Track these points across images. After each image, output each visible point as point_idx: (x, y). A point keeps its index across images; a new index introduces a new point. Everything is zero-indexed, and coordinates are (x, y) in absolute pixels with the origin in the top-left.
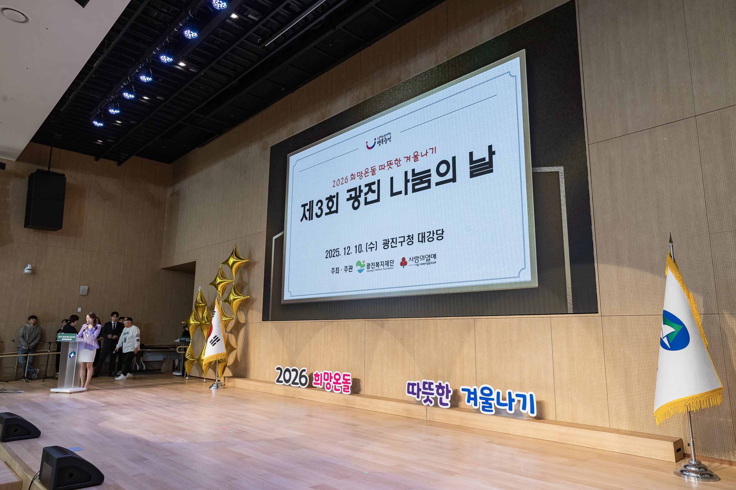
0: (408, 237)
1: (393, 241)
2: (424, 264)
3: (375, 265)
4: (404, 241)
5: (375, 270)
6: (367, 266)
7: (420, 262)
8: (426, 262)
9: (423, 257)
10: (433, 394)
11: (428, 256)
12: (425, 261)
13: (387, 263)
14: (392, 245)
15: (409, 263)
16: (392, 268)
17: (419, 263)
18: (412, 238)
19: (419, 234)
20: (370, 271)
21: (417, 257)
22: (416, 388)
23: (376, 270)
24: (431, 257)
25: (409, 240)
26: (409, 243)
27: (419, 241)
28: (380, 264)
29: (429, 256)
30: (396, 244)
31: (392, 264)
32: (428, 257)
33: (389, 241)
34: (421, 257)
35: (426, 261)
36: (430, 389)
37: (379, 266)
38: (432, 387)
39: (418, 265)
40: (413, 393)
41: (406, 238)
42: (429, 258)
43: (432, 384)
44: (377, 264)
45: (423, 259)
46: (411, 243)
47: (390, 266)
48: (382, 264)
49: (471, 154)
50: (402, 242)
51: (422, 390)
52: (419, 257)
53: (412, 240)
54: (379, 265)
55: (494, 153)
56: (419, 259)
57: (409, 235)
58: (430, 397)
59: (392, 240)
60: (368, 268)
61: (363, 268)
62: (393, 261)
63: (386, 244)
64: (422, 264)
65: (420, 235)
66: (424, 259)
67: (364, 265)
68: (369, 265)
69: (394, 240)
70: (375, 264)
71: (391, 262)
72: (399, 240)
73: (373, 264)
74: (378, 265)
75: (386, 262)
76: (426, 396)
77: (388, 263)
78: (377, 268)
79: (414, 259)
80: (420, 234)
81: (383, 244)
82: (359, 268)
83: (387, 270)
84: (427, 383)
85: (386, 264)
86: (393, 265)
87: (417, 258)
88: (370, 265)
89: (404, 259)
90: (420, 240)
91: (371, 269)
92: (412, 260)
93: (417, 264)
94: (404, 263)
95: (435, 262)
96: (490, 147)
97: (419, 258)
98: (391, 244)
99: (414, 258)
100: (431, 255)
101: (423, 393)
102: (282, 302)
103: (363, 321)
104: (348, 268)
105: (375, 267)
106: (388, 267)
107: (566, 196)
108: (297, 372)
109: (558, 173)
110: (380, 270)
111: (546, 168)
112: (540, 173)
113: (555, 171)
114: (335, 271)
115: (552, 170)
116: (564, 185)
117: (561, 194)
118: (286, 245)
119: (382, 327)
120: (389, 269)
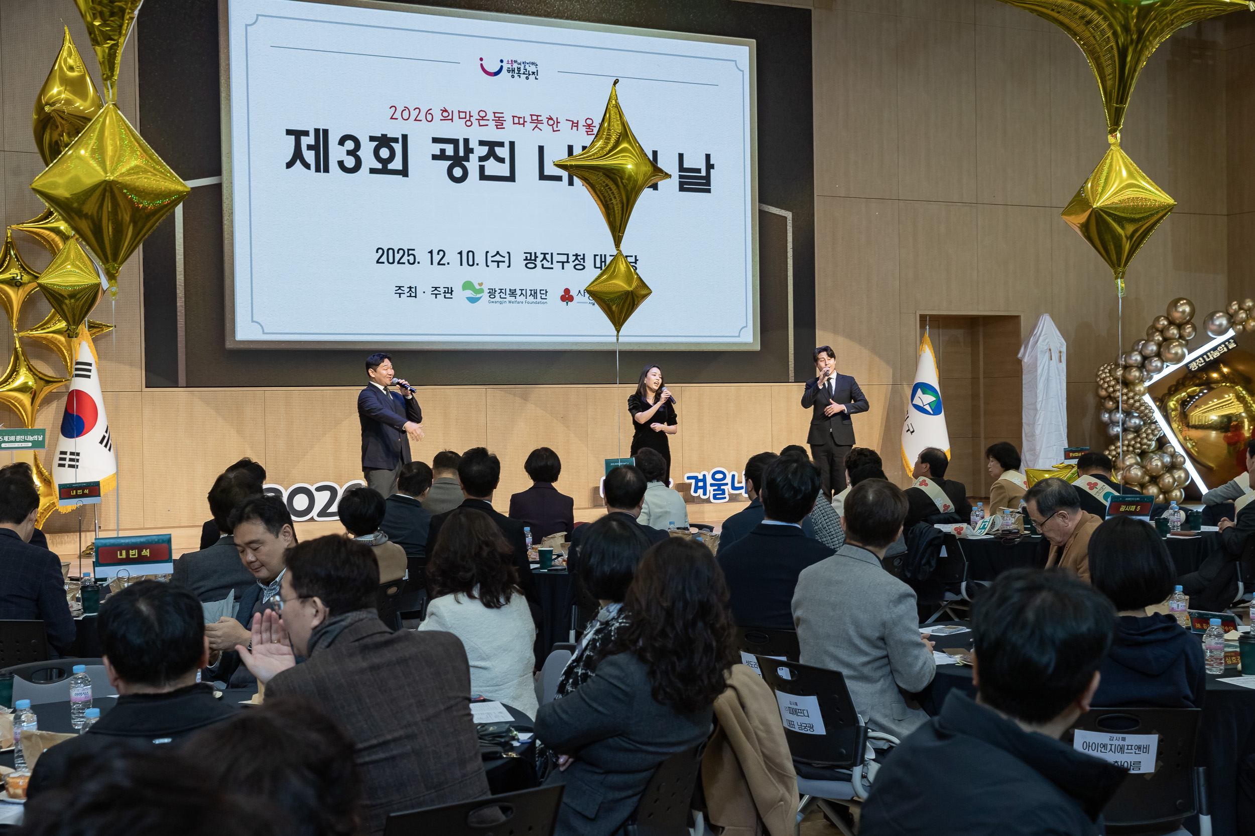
0: (575, 257)
1: (545, 258)
3: (507, 294)
4: (568, 262)
5: (508, 302)
6: (490, 293)
13: (534, 293)
14: (543, 265)
15: (576, 299)
16: (543, 303)
18: (583, 259)
19: (595, 256)
20: (496, 302)
23: (510, 302)
25: (577, 262)
26: (577, 267)
27: (595, 267)
28: (518, 292)
30: (552, 264)
31: (544, 296)
33: (536, 257)
37: (517, 296)
41: (572, 258)
46: (581, 267)
47: (539, 299)
48: (522, 294)
49: (681, 156)
50: (563, 263)
53: (582, 263)
54: (516, 294)
55: (712, 166)
57: (577, 254)
59: (543, 255)
60: (492, 296)
61: (478, 296)
62: (546, 292)
63: (530, 259)
65: (598, 258)
67: (482, 291)
68: (492, 293)
69: (548, 257)
70: (508, 292)
71: (542, 292)
72: (556, 258)
73: (503, 291)
74: (513, 294)
77: (536, 293)
78: (513, 299)
80: (598, 255)
81: (524, 260)
82: (469, 293)
83: (533, 304)
85: (531, 294)
86: (546, 297)
88: (495, 291)
89: (567, 291)
90: (598, 265)
91: (497, 298)
92: (583, 294)
94: (567, 297)
96: (708, 157)
98: (541, 261)
102: (229, 345)
103: (481, 389)
104: (442, 290)
105: (508, 296)
106: (535, 300)
107: (793, 248)
108: (333, 491)
109: (786, 218)
110: (518, 303)
111: (774, 208)
112: (767, 212)
113: (783, 215)
114: (405, 292)
115: (780, 214)
116: (791, 234)
117: (788, 245)
118: (232, 213)
119: (525, 398)
120: (536, 303)
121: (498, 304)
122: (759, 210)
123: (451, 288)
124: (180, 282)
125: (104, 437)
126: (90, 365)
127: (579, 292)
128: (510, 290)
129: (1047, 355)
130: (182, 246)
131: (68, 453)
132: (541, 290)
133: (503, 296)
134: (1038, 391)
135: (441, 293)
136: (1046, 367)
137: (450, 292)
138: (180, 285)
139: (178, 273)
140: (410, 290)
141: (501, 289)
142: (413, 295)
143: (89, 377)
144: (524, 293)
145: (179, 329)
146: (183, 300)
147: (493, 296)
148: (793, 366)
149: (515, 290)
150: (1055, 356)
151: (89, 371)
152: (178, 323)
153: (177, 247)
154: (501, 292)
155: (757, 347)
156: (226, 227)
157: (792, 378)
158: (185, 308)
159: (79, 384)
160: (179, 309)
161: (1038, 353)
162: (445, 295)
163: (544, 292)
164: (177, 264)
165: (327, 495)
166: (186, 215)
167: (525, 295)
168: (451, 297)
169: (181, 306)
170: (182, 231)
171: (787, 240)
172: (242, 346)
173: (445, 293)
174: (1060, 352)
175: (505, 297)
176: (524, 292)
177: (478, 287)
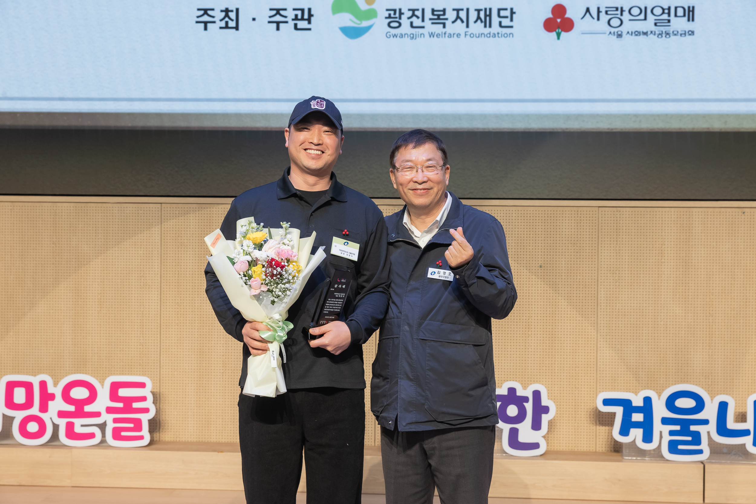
2: (645, 34)
3: (427, 19)
5: (427, 35)
6: (390, 17)
7: (628, 26)
8: (654, 28)
9: (644, 11)
11: (663, 10)
12: (649, 25)
13: (486, 15)
15: (580, 25)
16: (506, 36)
17: (624, 29)
20: (402, 36)
21: (617, 9)
23: (431, 35)
24: (676, 15)
28: (451, 15)
29: (667, 11)
31: (506, 22)
32: (663, 13)
34: (635, 11)
35: (656, 24)
37: (448, 23)
39: (620, 36)
42: (665, 16)
44: (439, 16)
45: (642, 16)
47: (495, 28)
48: (458, 17)
52: (626, 9)
54: (447, 19)
56: (626, 17)
60: (393, 25)
61: (365, 24)
62: (512, 13)
64: (638, 33)
66: (645, 19)
67: (372, 14)
70: (428, 15)
71: (503, 13)
73: (419, 13)
74: (439, 19)
75: (479, 11)
77: (490, 16)
78: (438, 28)
79: (602, 15)
82: (346, 19)
83: (483, 39)
85: (479, 18)
86: (510, 24)
87: (619, 12)
88: (401, 13)
89: (559, 9)
91: (406, 28)
92: (595, 16)
93: (616, 30)
94: (558, 22)
95: (692, 33)
97: (626, 14)
99: (603, 10)
100: (676, 8)
104: (290, 14)
105: (427, 23)
106: (487, 30)
110: (450, 36)
114: (217, 19)
120: (489, 35)
121: (406, 40)
123: (310, 10)
127: (588, 10)
128: (433, 11)
132: (499, 10)
133: (417, 22)
135: (289, 19)
137: (306, 16)
140: (227, 15)
141: (413, 11)
142: (232, 24)
144: (464, 18)
147: (396, 24)
149: (444, 11)
154: (413, 15)
162: (296, 25)
163: (507, 13)
167: (465, 19)
168: (308, 26)
173: (296, 18)
175: (422, 24)
176: (463, 15)
177: (363, 6)
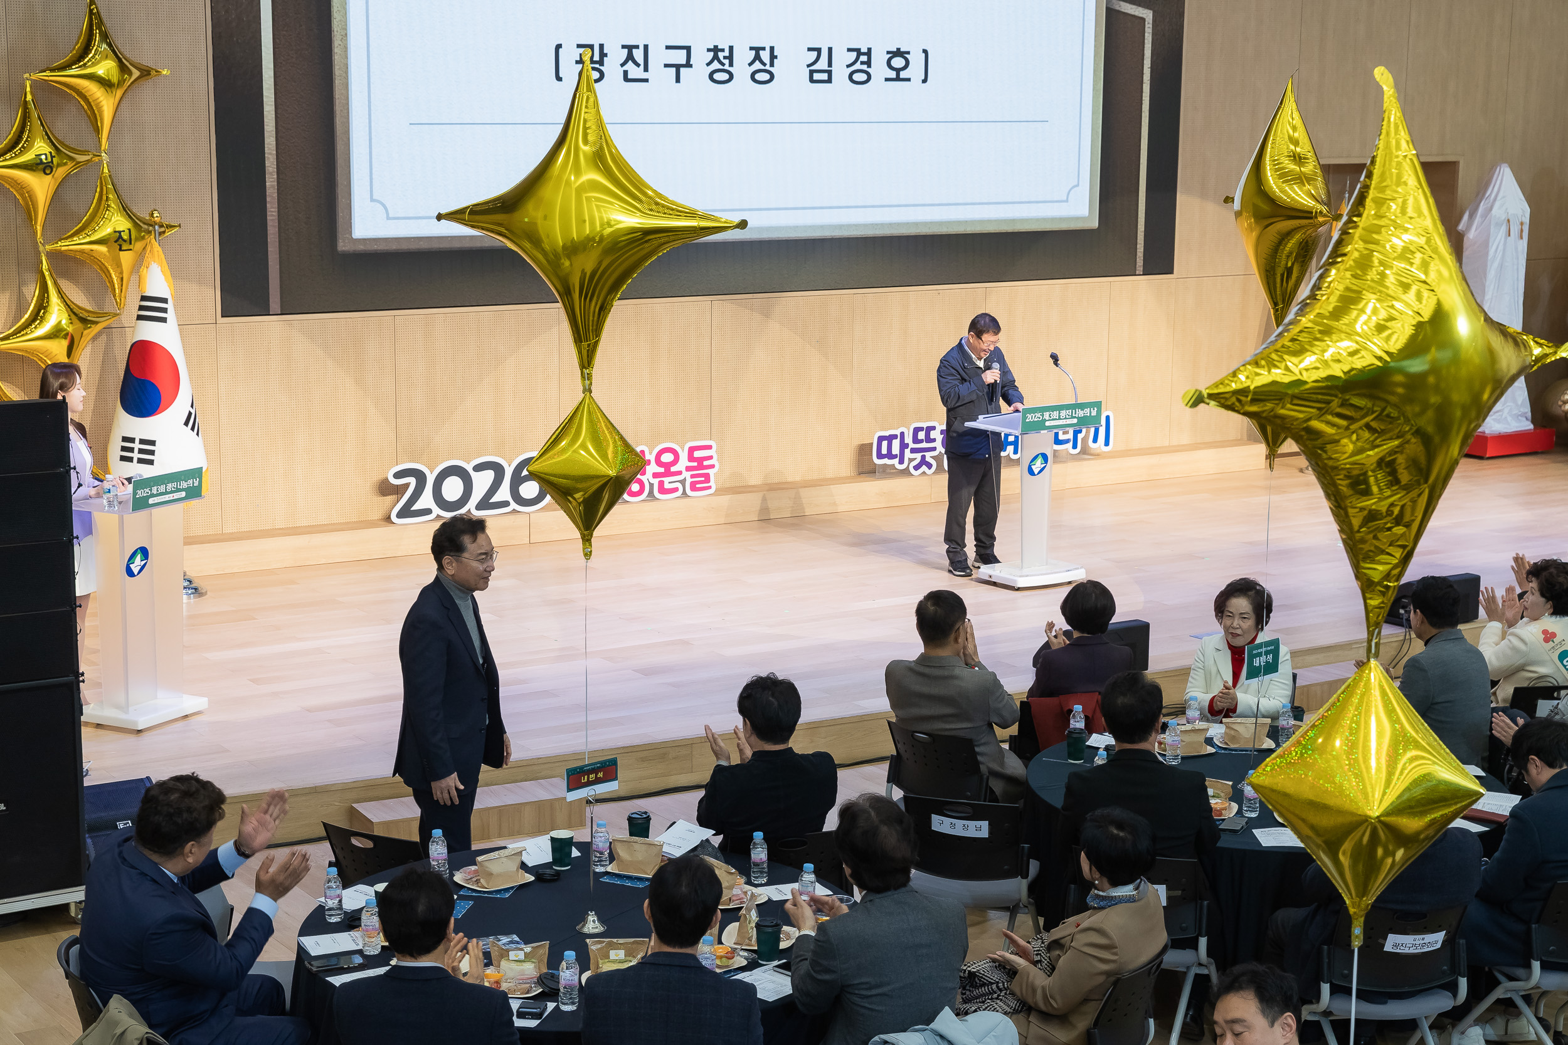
10: (934, 449)
22: (896, 444)
36: (929, 439)
38: (932, 437)
40: (890, 456)
43: (934, 428)
51: (912, 445)
58: (928, 456)
76: (918, 456)
84: (921, 429)
101: (913, 451)
102: (342, 246)
103: (703, 302)
107: (1152, 68)
108: (498, 470)
109: (1143, 20)
111: (1128, 5)
112: (1119, 12)
113: (1141, 15)
115: (1136, 14)
116: (1150, 46)
117: (1145, 62)
118: (346, 34)
119: (767, 314)
122: (1107, 8)
124: (269, 149)
125: (190, 414)
126: (165, 301)
129: (1504, 229)
130: (273, 91)
131: (137, 441)
134: (1487, 283)
136: (1501, 247)
138: (270, 154)
139: (266, 134)
143: (164, 320)
145: (269, 223)
146: (275, 176)
148: (1142, 250)
150: (1515, 230)
151: (165, 310)
152: (268, 213)
153: (265, 93)
155: (1095, 224)
156: (337, 58)
157: (1140, 270)
158: (278, 190)
159: (150, 332)
160: (268, 192)
161: (1492, 227)
164: (266, 120)
165: (489, 476)
166: (278, 41)
169: (272, 186)
170: (272, 66)
171: (1143, 55)
172: (361, 247)
174: (1522, 224)
